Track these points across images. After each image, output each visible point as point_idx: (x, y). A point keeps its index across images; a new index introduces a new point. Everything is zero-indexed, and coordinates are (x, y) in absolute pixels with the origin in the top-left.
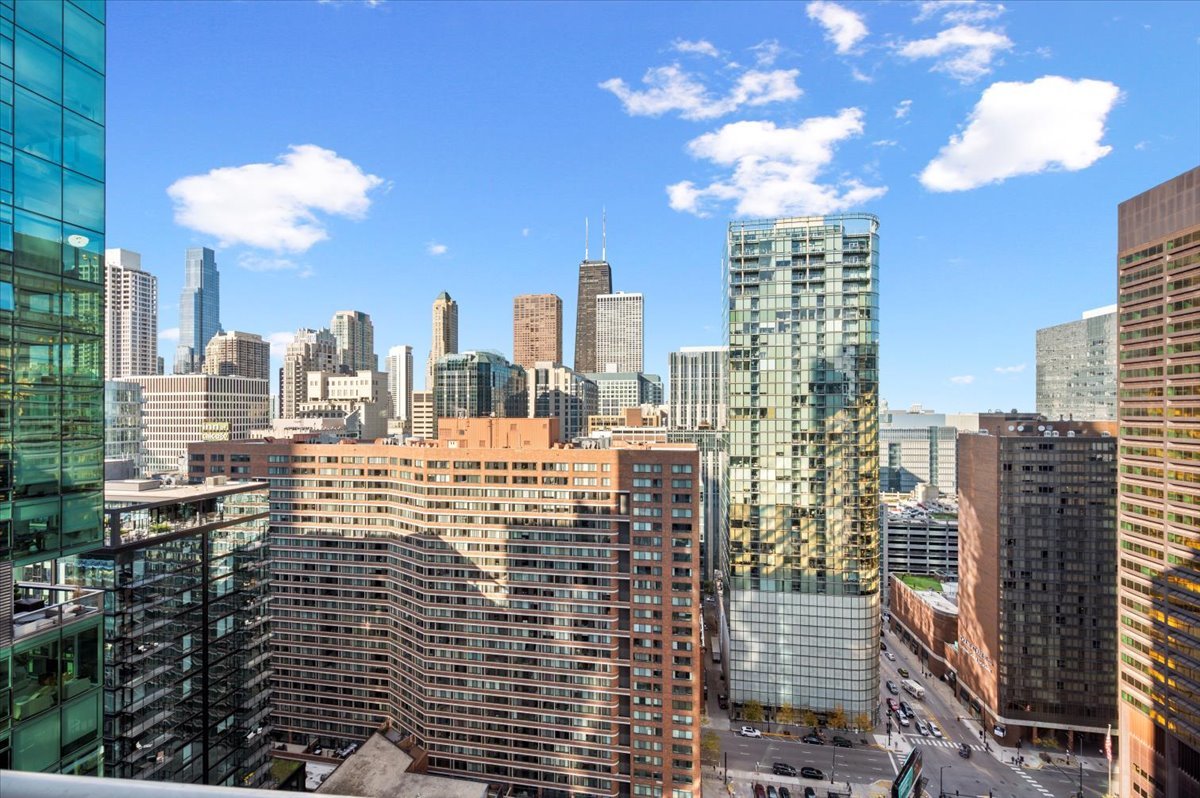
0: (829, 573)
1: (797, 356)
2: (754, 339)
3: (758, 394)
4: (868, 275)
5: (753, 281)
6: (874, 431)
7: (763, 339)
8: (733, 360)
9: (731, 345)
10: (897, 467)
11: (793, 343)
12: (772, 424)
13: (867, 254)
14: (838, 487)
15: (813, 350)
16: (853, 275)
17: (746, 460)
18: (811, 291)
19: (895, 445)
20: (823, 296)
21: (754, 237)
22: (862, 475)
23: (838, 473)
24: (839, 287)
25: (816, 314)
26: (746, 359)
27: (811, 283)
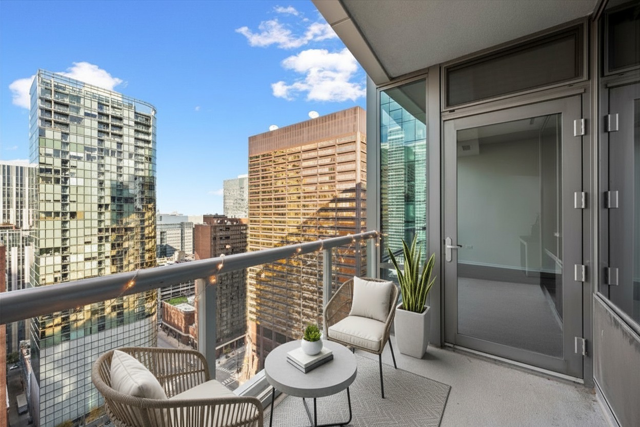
0: (126, 311)
1: (102, 178)
2: (64, 162)
3: (68, 202)
4: (150, 138)
5: (63, 120)
6: (153, 226)
7: (73, 163)
8: (43, 175)
9: (40, 163)
10: (164, 244)
11: (99, 169)
12: (81, 224)
13: (149, 126)
14: (131, 259)
15: (114, 177)
16: (141, 136)
17: (57, 250)
18: (112, 139)
19: (164, 232)
20: (121, 144)
21: (64, 89)
22: (147, 251)
23: (131, 251)
24: (132, 141)
25: (116, 154)
26: (56, 176)
27: (112, 134)
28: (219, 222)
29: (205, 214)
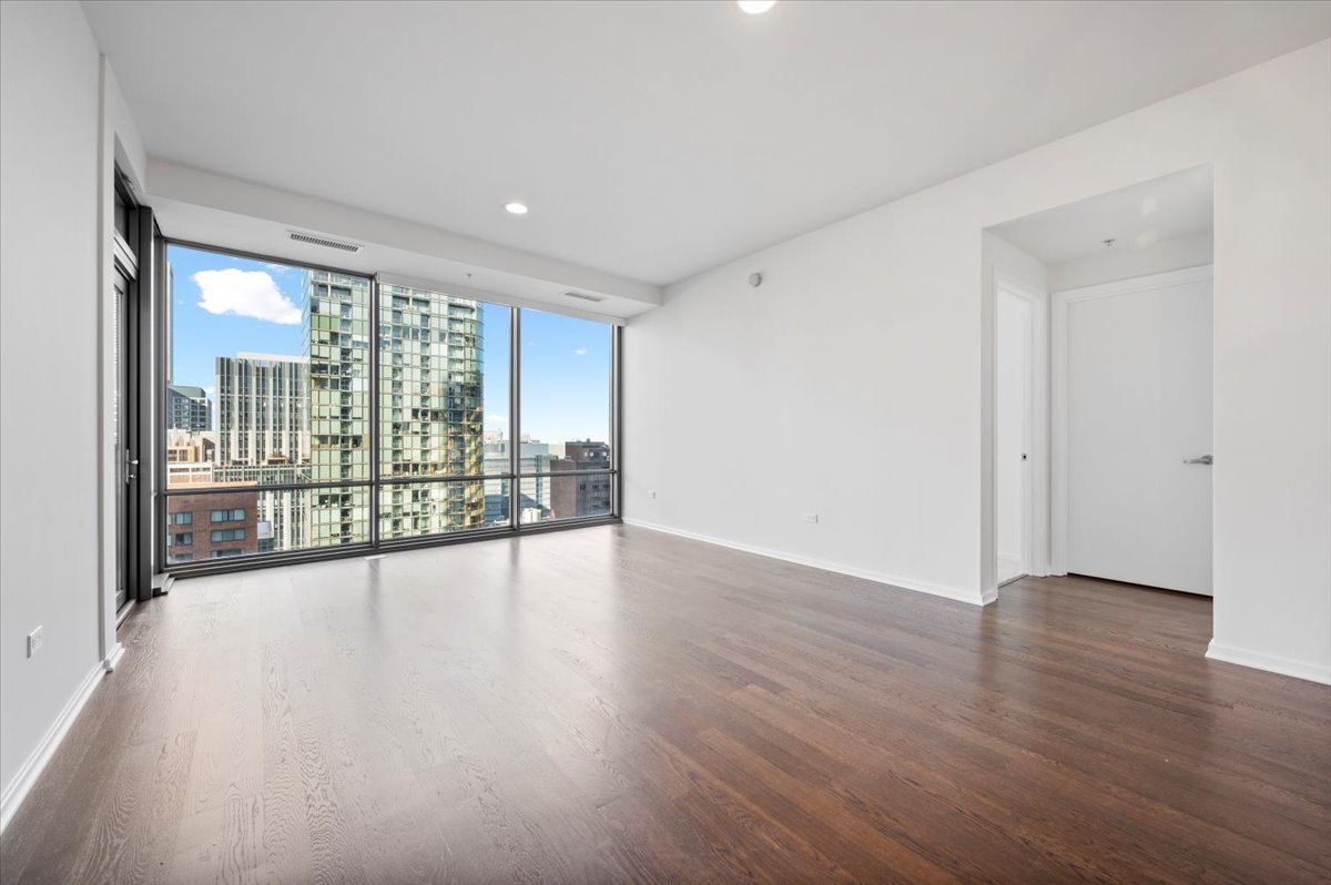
1: (398, 378)
2: (345, 353)
3: (350, 419)
4: (473, 303)
5: (342, 281)
7: (356, 353)
8: (316, 375)
9: (313, 356)
11: (394, 363)
12: (368, 455)
15: (417, 374)
16: (459, 300)
17: (334, 498)
18: (415, 308)
20: (428, 316)
22: (467, 505)
23: (442, 504)
24: (444, 309)
25: (419, 334)
26: (334, 377)
27: (414, 300)
28: (592, 454)
29: (569, 440)
